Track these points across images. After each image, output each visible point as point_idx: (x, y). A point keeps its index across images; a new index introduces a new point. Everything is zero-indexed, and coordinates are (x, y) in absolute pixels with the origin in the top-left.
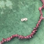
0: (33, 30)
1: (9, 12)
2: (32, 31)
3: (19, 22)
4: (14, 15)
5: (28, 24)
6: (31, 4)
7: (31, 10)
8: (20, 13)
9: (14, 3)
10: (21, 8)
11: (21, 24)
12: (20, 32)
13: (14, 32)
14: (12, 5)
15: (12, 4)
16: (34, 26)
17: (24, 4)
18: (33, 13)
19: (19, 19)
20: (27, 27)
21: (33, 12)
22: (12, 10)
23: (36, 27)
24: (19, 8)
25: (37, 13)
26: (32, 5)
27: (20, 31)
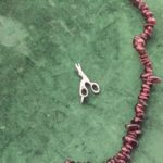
0: (128, 134)
1: (21, 70)
2: (123, 138)
3: (67, 107)
4: (43, 80)
5: (102, 109)
6: (102, 26)
7: (104, 49)
8: (65, 67)
9: (31, 27)
10: (66, 46)
11: (75, 113)
12: (79, 150)
13: (56, 151)
14: (27, 39)
15: (27, 35)
16: (127, 115)
17: (74, 29)
18: (114, 61)
19: (65, 97)
20: (101, 124)
21: (112, 56)
22: (28, 59)
23: (137, 119)
24: (57, 46)
25: (128, 62)
26: (105, 29)
27: (77, 146)
